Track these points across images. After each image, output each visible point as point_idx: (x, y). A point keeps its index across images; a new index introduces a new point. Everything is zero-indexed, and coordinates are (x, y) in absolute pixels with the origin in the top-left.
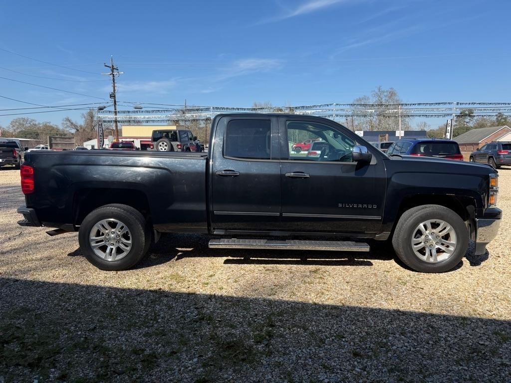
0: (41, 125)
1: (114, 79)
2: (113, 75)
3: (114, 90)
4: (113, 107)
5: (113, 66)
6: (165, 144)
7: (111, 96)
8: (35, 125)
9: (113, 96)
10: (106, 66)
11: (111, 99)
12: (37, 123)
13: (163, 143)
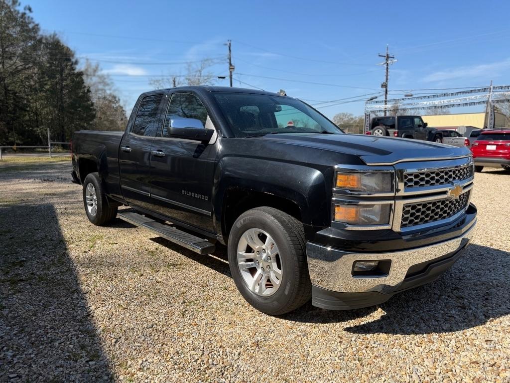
0: (357, 119)
1: (387, 68)
2: (387, 64)
3: (387, 79)
4: (384, 96)
5: (387, 55)
6: (381, 131)
7: (382, 86)
8: (352, 119)
9: (385, 86)
10: (380, 56)
11: (382, 89)
12: (354, 117)
13: (378, 131)
